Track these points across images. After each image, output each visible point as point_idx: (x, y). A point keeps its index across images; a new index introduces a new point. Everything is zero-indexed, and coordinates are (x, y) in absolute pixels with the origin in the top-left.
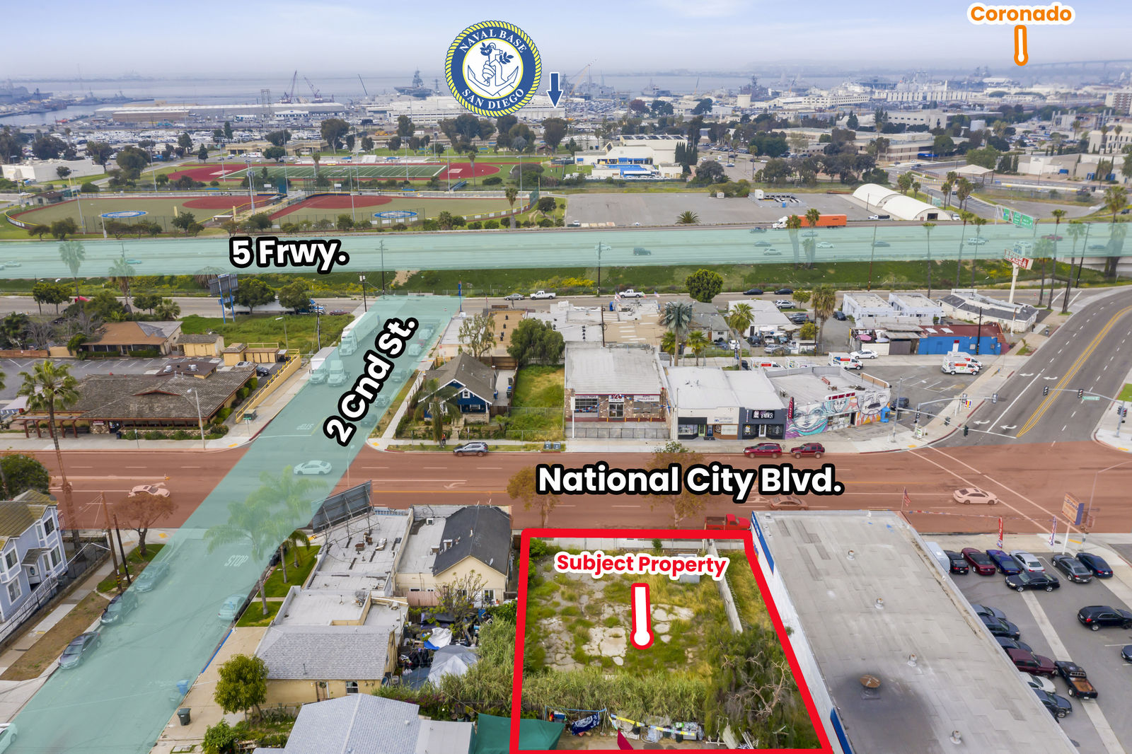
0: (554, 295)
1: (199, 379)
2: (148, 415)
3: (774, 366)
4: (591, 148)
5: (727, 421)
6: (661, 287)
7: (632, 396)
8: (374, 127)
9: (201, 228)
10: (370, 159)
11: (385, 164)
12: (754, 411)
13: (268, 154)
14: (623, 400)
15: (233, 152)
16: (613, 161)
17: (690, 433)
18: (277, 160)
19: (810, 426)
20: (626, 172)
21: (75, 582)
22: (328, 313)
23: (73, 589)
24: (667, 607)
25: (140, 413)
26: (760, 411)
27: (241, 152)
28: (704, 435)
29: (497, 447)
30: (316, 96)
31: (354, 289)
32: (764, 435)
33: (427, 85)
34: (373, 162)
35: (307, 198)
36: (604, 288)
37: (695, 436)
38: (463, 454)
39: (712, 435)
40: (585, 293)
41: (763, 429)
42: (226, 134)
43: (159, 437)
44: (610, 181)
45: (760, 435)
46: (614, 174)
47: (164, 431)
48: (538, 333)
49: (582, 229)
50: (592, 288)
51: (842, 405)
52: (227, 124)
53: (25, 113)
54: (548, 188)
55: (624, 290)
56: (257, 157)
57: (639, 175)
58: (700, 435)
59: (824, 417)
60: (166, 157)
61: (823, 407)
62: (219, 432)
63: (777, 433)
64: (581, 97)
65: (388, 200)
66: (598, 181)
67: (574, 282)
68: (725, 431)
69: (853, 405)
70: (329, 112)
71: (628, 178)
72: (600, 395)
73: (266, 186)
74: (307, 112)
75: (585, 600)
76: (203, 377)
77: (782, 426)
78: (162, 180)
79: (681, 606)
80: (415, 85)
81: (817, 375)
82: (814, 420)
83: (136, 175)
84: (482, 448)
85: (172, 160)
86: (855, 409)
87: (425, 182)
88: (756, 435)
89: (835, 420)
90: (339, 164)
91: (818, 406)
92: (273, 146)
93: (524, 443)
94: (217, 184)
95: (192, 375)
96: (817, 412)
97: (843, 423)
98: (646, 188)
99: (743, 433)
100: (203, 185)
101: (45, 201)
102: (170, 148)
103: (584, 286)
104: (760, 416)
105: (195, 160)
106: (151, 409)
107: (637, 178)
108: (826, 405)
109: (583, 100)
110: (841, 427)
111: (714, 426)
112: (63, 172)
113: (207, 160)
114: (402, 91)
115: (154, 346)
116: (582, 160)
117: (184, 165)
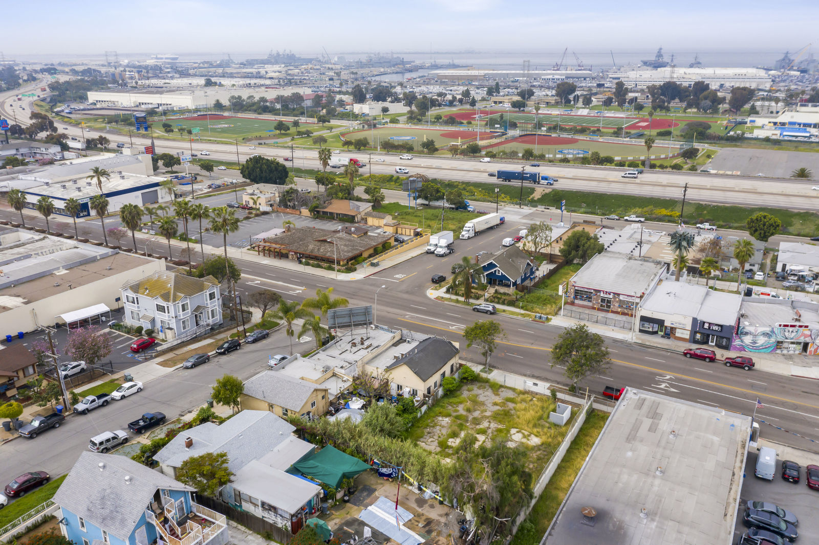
0: (642, 219)
1: (353, 237)
2: (316, 253)
3: (773, 296)
4: (772, 112)
5: (681, 326)
6: (736, 225)
7: (619, 295)
8: (605, 89)
9: (436, 150)
10: (585, 112)
11: (594, 116)
12: (704, 323)
13: (515, 105)
14: (611, 296)
15: (495, 102)
16: (783, 124)
17: (651, 330)
18: (520, 109)
19: (757, 345)
20: (785, 133)
21: (222, 330)
22: (476, 211)
23: (219, 333)
24: (526, 433)
25: (312, 251)
26: (710, 324)
27: (500, 102)
28: (662, 333)
29: (504, 311)
30: (579, 66)
31: (503, 198)
32: (714, 344)
33: (666, 59)
34: (586, 114)
35: (520, 136)
36: (686, 220)
37: (656, 333)
38: (478, 311)
39: (669, 335)
40: (669, 221)
41: (713, 339)
42: (496, 90)
43: (318, 266)
44: (767, 140)
45: (710, 343)
46: (773, 134)
47: (322, 264)
48: (583, 240)
49: (710, 174)
50: (676, 218)
51: (793, 334)
52: (497, 84)
53: (393, 73)
54: (707, 141)
55: (702, 223)
56: (507, 106)
57: (797, 137)
58: (659, 333)
59: (773, 340)
60: (451, 103)
61: (773, 332)
62: (350, 270)
63: (724, 344)
64: (798, 71)
65: (576, 141)
66: (756, 139)
67: (664, 212)
68: (678, 333)
69: (806, 336)
70: (580, 78)
71: (786, 138)
72: (594, 290)
73: (496, 126)
74: (564, 77)
75: (477, 414)
76: (356, 236)
77: (729, 340)
78: (438, 118)
79: (536, 436)
80: (657, 59)
81: (794, 308)
82: (761, 340)
83: (423, 114)
84: (490, 309)
85: (455, 106)
86: (808, 340)
87: (612, 131)
88: (706, 343)
89: (785, 345)
90: (561, 115)
91: (768, 330)
92: (521, 99)
93: (522, 312)
94: (471, 123)
95: (351, 234)
96: (765, 334)
97: (795, 349)
98: (796, 147)
99: (694, 338)
100: (462, 123)
101: (366, 127)
102: (454, 98)
103: (671, 216)
104: (709, 328)
105: (468, 107)
106: (319, 250)
107: (794, 139)
108: (775, 330)
109: (798, 73)
110: (791, 352)
111: (672, 329)
112: (385, 110)
113: (474, 107)
114: (645, 63)
115: (352, 216)
116: (754, 121)
117: (460, 110)
